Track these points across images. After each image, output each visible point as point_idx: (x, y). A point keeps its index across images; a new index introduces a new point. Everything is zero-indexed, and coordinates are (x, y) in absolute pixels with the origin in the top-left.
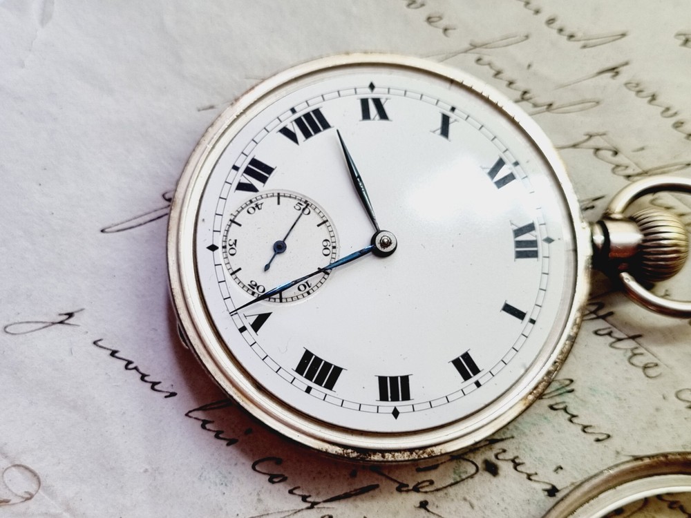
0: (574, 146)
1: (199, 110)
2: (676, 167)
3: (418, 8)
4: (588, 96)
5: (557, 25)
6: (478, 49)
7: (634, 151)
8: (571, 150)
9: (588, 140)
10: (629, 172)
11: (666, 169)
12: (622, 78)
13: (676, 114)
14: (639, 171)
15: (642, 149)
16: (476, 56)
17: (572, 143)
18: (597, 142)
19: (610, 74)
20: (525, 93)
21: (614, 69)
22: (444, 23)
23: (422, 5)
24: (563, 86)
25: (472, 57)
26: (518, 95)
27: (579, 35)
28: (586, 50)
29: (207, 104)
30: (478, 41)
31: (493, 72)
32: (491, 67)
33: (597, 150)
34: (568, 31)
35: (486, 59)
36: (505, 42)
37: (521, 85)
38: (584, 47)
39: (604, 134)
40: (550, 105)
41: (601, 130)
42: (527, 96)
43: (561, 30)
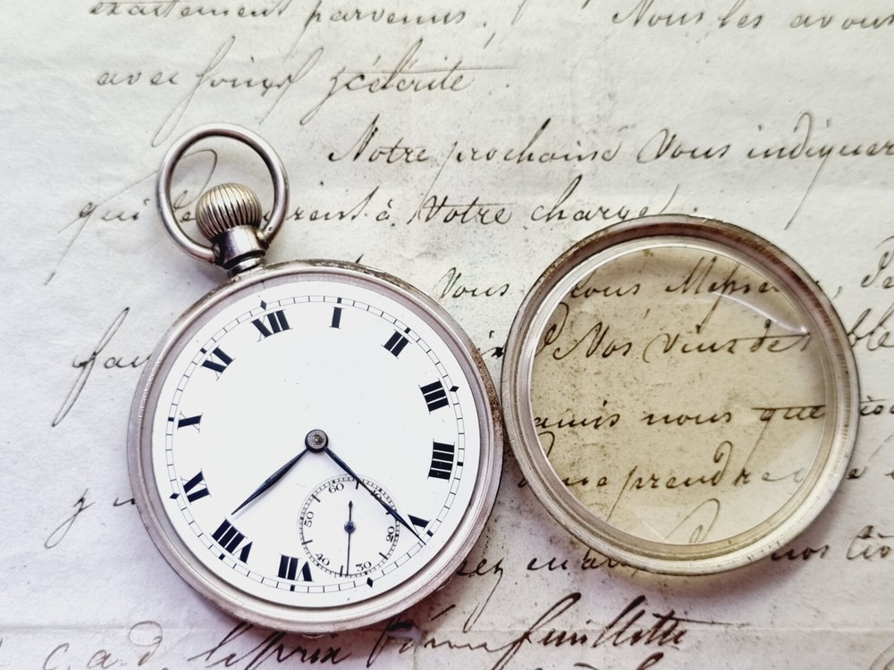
0: (330, 95)
1: (46, 284)
2: (414, 50)
3: (137, 80)
4: (312, 49)
5: (248, 11)
6: (206, 75)
7: (375, 64)
8: (330, 99)
9: (336, 82)
10: (382, 82)
11: (408, 57)
12: (325, 17)
13: (383, 11)
14: (388, 76)
15: (379, 57)
16: (209, 82)
17: (326, 94)
18: (343, 79)
19: (315, 19)
20: (264, 82)
21: (314, 14)
22: (165, 76)
23: (140, 74)
24: (288, 56)
25: (206, 85)
26: (261, 88)
27: (270, 7)
28: (282, 15)
29: (47, 275)
30: (200, 71)
31: (230, 84)
32: (226, 81)
33: (347, 85)
34: (259, 11)
35: (217, 79)
36: (220, 54)
37: (257, 79)
38: (280, 12)
39: (344, 69)
40: (289, 78)
41: (340, 68)
42: (267, 84)
43: (253, 13)
